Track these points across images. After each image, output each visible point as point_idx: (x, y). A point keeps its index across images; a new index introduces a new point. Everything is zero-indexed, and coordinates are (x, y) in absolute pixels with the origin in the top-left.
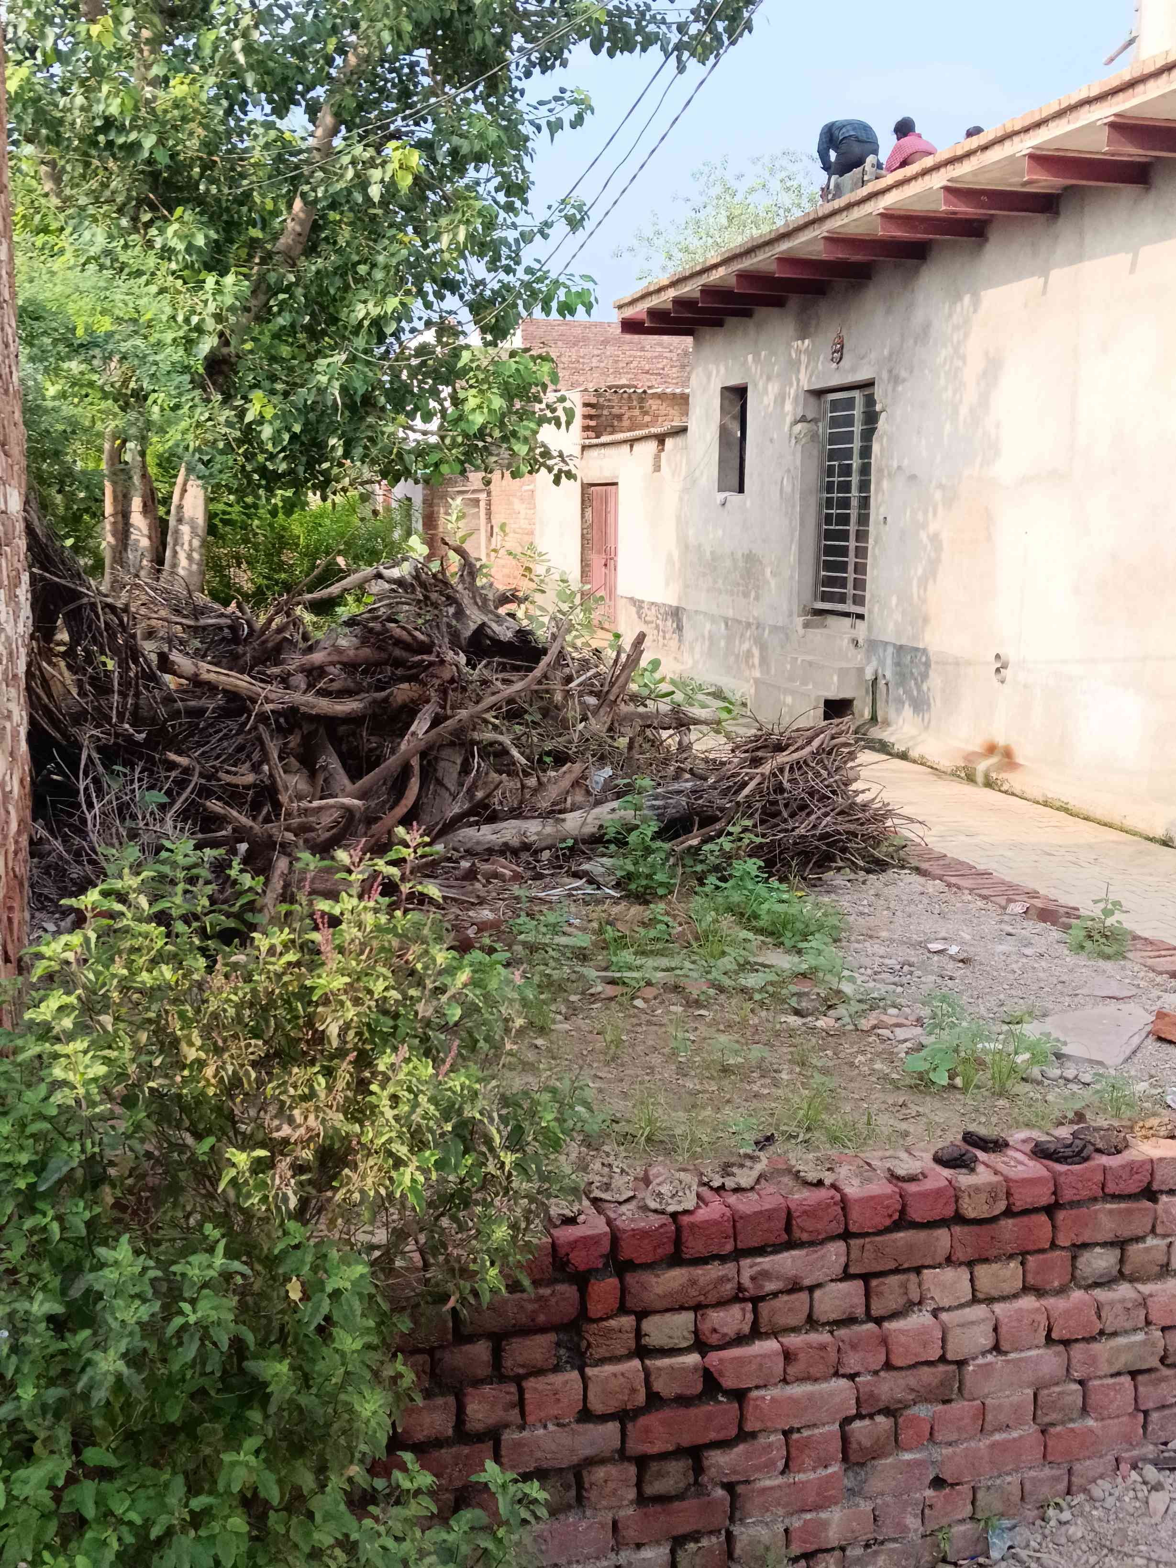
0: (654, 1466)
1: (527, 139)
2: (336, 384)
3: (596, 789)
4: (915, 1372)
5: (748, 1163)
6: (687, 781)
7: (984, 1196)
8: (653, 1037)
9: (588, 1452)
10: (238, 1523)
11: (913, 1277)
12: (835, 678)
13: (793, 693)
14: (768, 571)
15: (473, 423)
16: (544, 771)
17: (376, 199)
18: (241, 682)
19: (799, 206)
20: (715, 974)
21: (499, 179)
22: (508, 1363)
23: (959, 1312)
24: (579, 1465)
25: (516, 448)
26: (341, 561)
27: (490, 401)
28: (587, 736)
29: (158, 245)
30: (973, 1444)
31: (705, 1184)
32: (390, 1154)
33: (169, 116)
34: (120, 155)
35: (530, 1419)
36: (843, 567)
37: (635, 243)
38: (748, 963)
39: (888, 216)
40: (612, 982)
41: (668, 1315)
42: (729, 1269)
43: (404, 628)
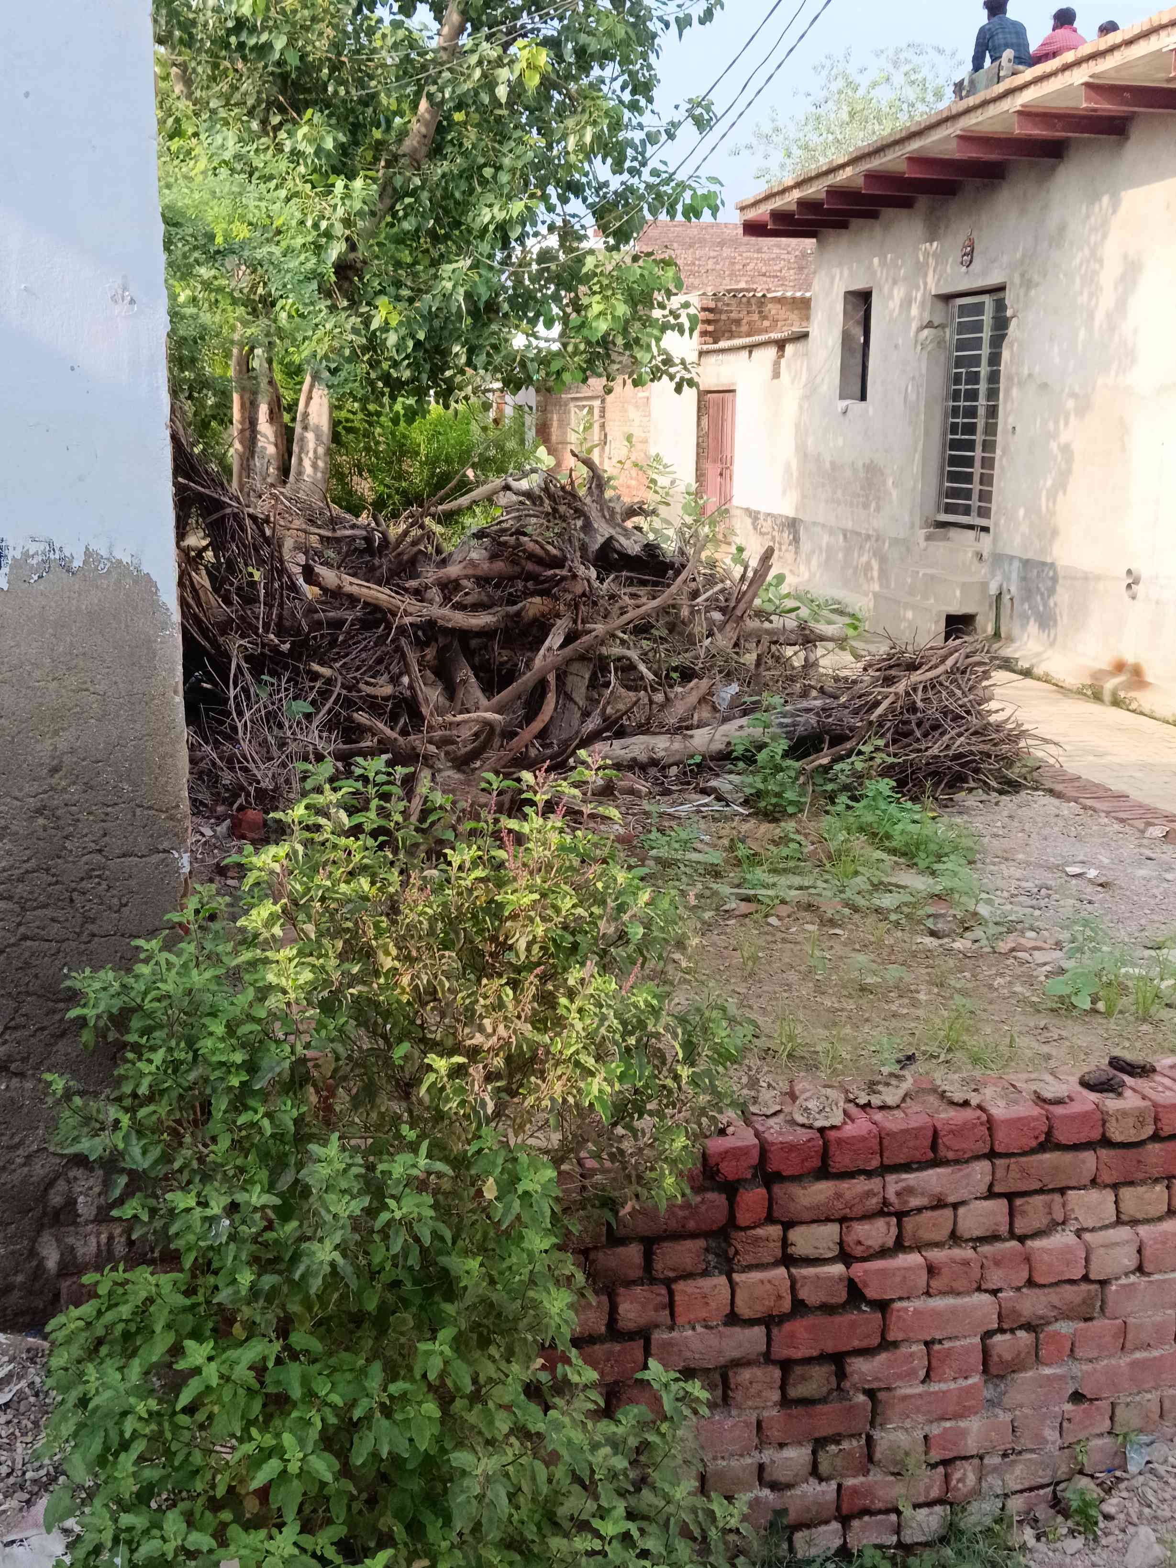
0: (798, 1370)
1: (654, 36)
2: (461, 291)
3: (723, 706)
4: (1058, 1289)
5: (894, 1082)
6: (815, 698)
7: (1131, 1121)
8: (789, 954)
9: (736, 1354)
10: (431, 1408)
11: (1057, 1197)
12: (958, 593)
13: (914, 608)
14: (890, 482)
15: (596, 330)
16: (671, 686)
17: (503, 100)
18: (380, 594)
19: (923, 100)
20: (848, 894)
21: (626, 77)
22: (658, 1266)
23: (1102, 1233)
24: (726, 1366)
25: (639, 356)
26: (470, 473)
27: (614, 307)
28: (714, 651)
29: (287, 149)
30: (1113, 1362)
31: (850, 1101)
32: (577, 1064)
33: (299, 16)
34: (251, 57)
35: (680, 1320)
36: (968, 478)
37: (755, 142)
38: (881, 883)
39: (1025, 114)
40: (747, 899)
41: (815, 1226)
42: (875, 1184)
43: (537, 542)
